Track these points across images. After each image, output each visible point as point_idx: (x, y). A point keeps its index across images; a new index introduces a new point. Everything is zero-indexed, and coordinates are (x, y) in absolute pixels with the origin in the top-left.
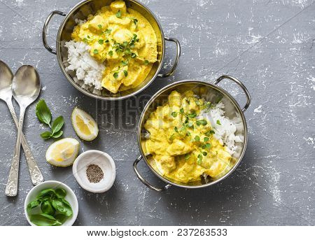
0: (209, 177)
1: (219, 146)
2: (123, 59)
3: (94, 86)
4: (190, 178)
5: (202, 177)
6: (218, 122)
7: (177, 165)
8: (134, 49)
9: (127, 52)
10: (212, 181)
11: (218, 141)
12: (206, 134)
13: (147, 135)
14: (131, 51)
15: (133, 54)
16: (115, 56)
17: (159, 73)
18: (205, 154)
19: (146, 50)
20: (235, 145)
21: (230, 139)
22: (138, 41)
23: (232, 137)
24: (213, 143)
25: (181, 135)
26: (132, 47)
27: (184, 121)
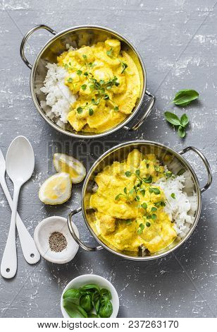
0: (147, 251)
1: (166, 221)
2: (95, 98)
3: (60, 117)
4: (126, 246)
5: (140, 248)
6: (173, 195)
7: (116, 228)
8: (110, 91)
9: (101, 91)
10: (149, 255)
11: (167, 215)
12: (155, 204)
13: (95, 188)
14: (106, 92)
15: (106, 96)
16: (88, 91)
17: (126, 125)
18: (149, 225)
19: (123, 98)
20: (184, 224)
21: (181, 217)
22: (117, 85)
23: (184, 216)
24: (162, 216)
25: (128, 198)
26: (108, 88)
27: (136, 184)
